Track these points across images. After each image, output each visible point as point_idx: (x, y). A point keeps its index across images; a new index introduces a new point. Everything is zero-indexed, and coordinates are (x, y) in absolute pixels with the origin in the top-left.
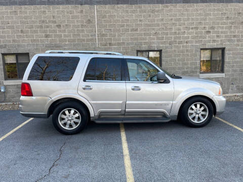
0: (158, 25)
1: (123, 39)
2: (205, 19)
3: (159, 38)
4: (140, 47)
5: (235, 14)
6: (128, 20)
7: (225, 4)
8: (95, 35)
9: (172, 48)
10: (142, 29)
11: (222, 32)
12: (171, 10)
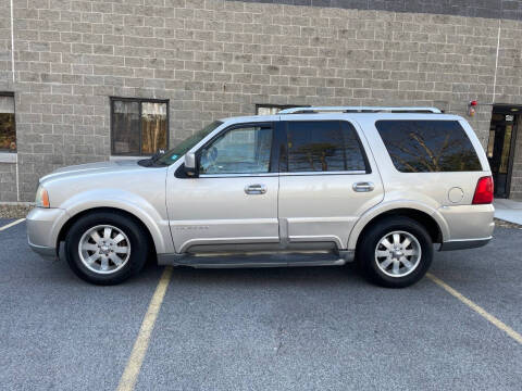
0: (160, 43)
1: (76, 69)
2: (266, 40)
3: (163, 72)
4: (116, 89)
5: (335, 32)
6: (89, 26)
7: (311, 9)
8: (8, 54)
9: (191, 97)
10: (121, 50)
11: (303, 72)
12: (188, 13)
